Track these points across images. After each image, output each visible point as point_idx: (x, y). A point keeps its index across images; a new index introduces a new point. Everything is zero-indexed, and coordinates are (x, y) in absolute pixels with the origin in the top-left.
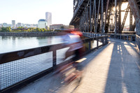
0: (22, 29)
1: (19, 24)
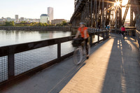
0: (25, 23)
1: (22, 18)
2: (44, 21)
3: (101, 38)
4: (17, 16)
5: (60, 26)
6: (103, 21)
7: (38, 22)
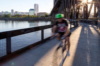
0: (18, 16)
1: (16, 12)
2: (32, 14)
3: (73, 26)
4: (12, 10)
5: (43, 17)
6: (74, 14)
7: (27, 15)
